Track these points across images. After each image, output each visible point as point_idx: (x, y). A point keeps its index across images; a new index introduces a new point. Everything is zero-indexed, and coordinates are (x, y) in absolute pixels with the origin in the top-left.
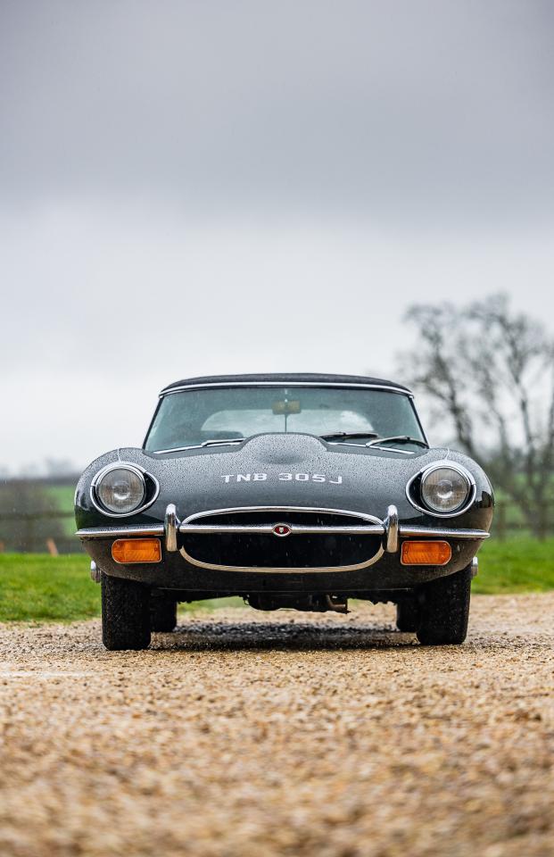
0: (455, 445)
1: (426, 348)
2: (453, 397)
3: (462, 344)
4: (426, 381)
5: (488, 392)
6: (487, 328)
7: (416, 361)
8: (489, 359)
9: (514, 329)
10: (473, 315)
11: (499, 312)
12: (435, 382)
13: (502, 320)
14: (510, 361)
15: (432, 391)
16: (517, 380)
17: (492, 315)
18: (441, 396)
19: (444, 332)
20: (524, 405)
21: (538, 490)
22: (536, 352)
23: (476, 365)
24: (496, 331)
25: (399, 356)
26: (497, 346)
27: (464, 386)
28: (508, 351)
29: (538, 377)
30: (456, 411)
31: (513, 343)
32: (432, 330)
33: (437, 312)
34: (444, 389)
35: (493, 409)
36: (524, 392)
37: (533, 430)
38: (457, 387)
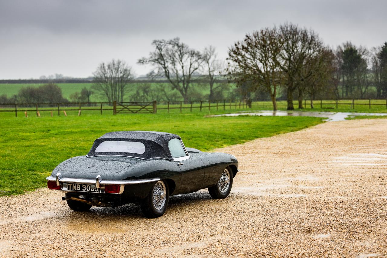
0: (164, 76)
1: (158, 51)
2: (164, 65)
3: (167, 50)
4: (157, 60)
5: (173, 63)
6: (173, 47)
7: (155, 55)
8: (174, 54)
9: (181, 47)
10: (170, 43)
11: (177, 42)
12: (160, 60)
13: (178, 45)
14: (179, 56)
15: (160, 63)
16: (181, 61)
17: (175, 44)
18: (162, 64)
19: (162, 47)
20: (183, 67)
21: (186, 89)
22: (186, 53)
23: (170, 56)
24: (176, 47)
25: (151, 53)
26: (176, 51)
27: (167, 62)
28: (179, 53)
29: (187, 59)
30: (165, 68)
31: (180, 51)
32: (159, 46)
33: (161, 42)
34: (162, 62)
35: (175, 67)
36: (183, 64)
37: (185, 74)
38: (165, 62)
